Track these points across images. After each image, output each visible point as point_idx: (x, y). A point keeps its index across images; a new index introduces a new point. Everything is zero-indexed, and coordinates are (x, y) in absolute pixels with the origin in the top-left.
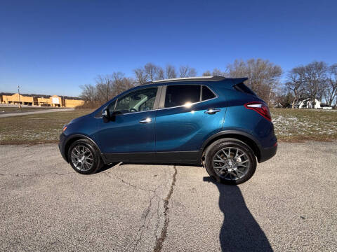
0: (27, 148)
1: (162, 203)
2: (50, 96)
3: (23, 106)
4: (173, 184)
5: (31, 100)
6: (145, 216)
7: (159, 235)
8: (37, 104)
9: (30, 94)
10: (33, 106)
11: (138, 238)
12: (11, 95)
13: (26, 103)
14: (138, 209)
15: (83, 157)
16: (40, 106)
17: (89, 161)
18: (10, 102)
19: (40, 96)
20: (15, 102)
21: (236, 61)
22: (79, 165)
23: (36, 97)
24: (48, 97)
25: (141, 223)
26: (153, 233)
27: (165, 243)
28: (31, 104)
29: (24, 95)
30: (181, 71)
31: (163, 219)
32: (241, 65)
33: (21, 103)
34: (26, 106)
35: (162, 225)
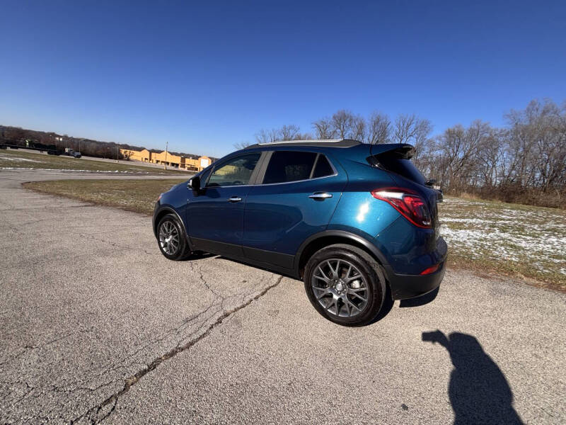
0: (142, 218)
1: (220, 314)
2: (200, 157)
3: (169, 167)
4: (256, 298)
5: (177, 160)
6: (187, 321)
7: (183, 345)
8: (183, 166)
9: (179, 153)
10: (180, 168)
11: (161, 338)
12: (159, 152)
13: (173, 164)
14: (187, 311)
15: (171, 237)
16: (186, 169)
17: (175, 242)
18: (158, 161)
19: (188, 156)
20: (162, 162)
21: (533, 104)
22: (166, 245)
23: (184, 157)
24: (196, 158)
25: (176, 326)
26: (179, 339)
27: (181, 354)
28: (177, 165)
29: (172, 154)
30: (399, 126)
31: (204, 330)
32: (544, 113)
33: (168, 163)
34: (173, 168)
35: (195, 337)
